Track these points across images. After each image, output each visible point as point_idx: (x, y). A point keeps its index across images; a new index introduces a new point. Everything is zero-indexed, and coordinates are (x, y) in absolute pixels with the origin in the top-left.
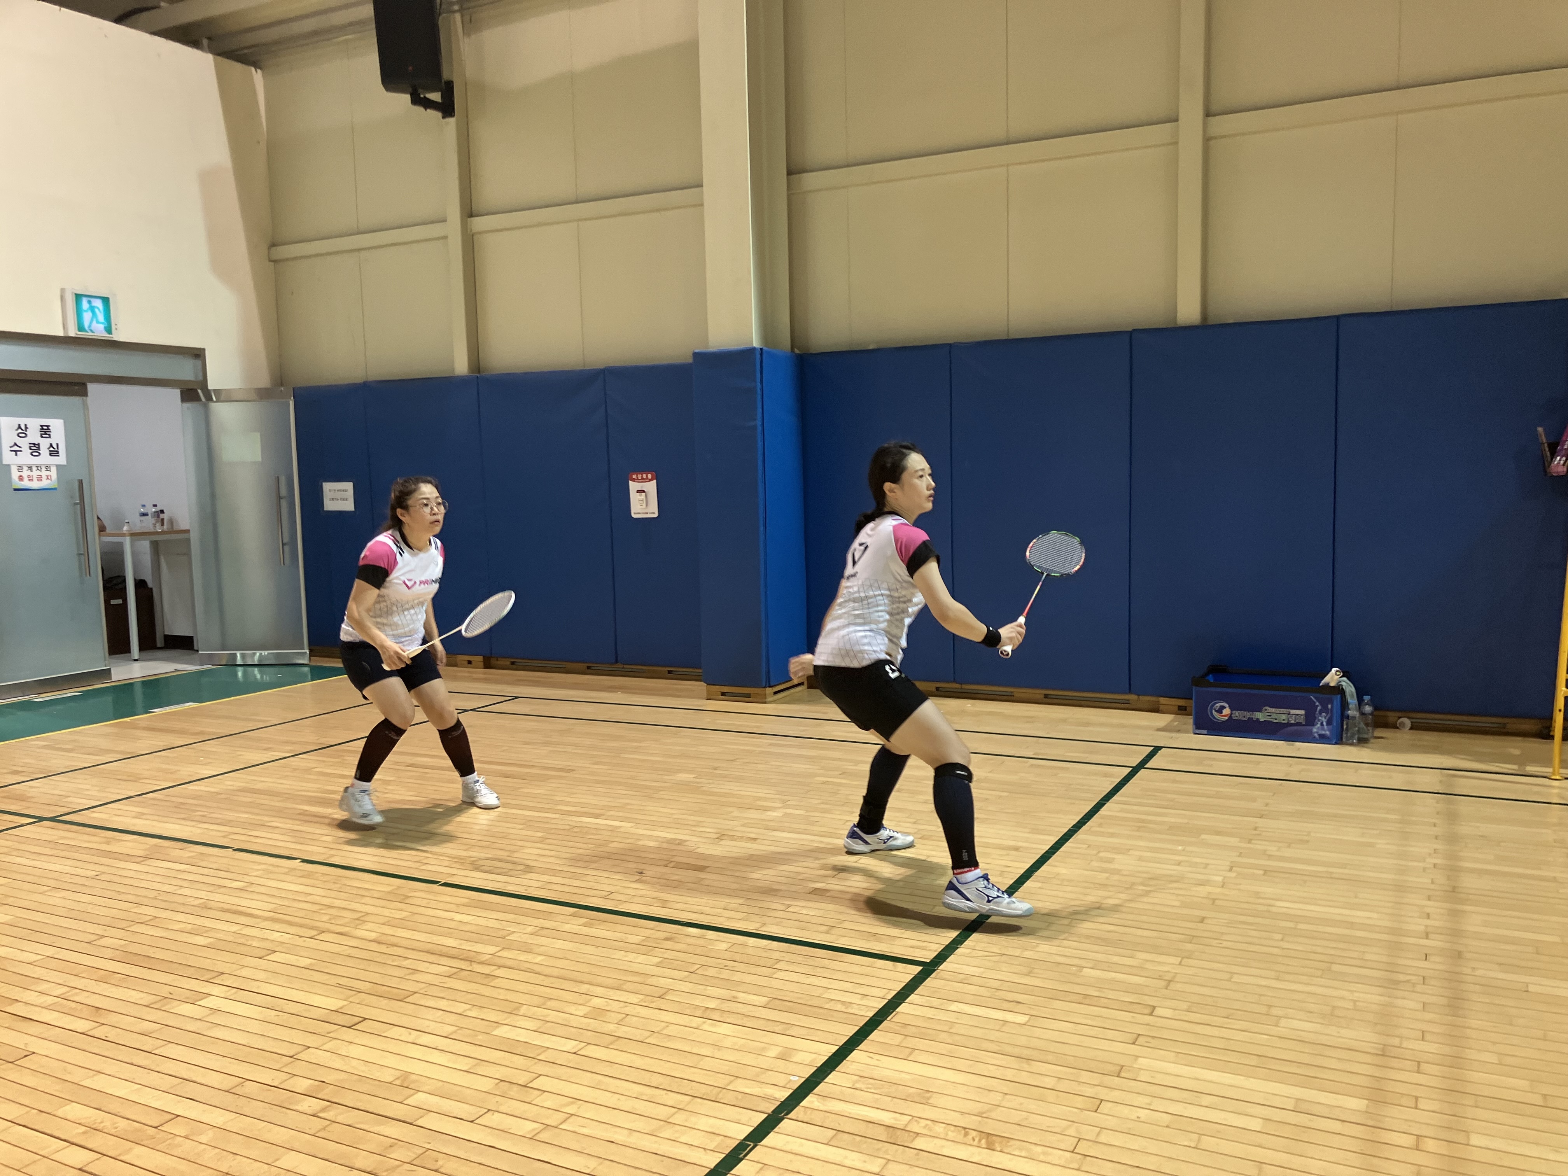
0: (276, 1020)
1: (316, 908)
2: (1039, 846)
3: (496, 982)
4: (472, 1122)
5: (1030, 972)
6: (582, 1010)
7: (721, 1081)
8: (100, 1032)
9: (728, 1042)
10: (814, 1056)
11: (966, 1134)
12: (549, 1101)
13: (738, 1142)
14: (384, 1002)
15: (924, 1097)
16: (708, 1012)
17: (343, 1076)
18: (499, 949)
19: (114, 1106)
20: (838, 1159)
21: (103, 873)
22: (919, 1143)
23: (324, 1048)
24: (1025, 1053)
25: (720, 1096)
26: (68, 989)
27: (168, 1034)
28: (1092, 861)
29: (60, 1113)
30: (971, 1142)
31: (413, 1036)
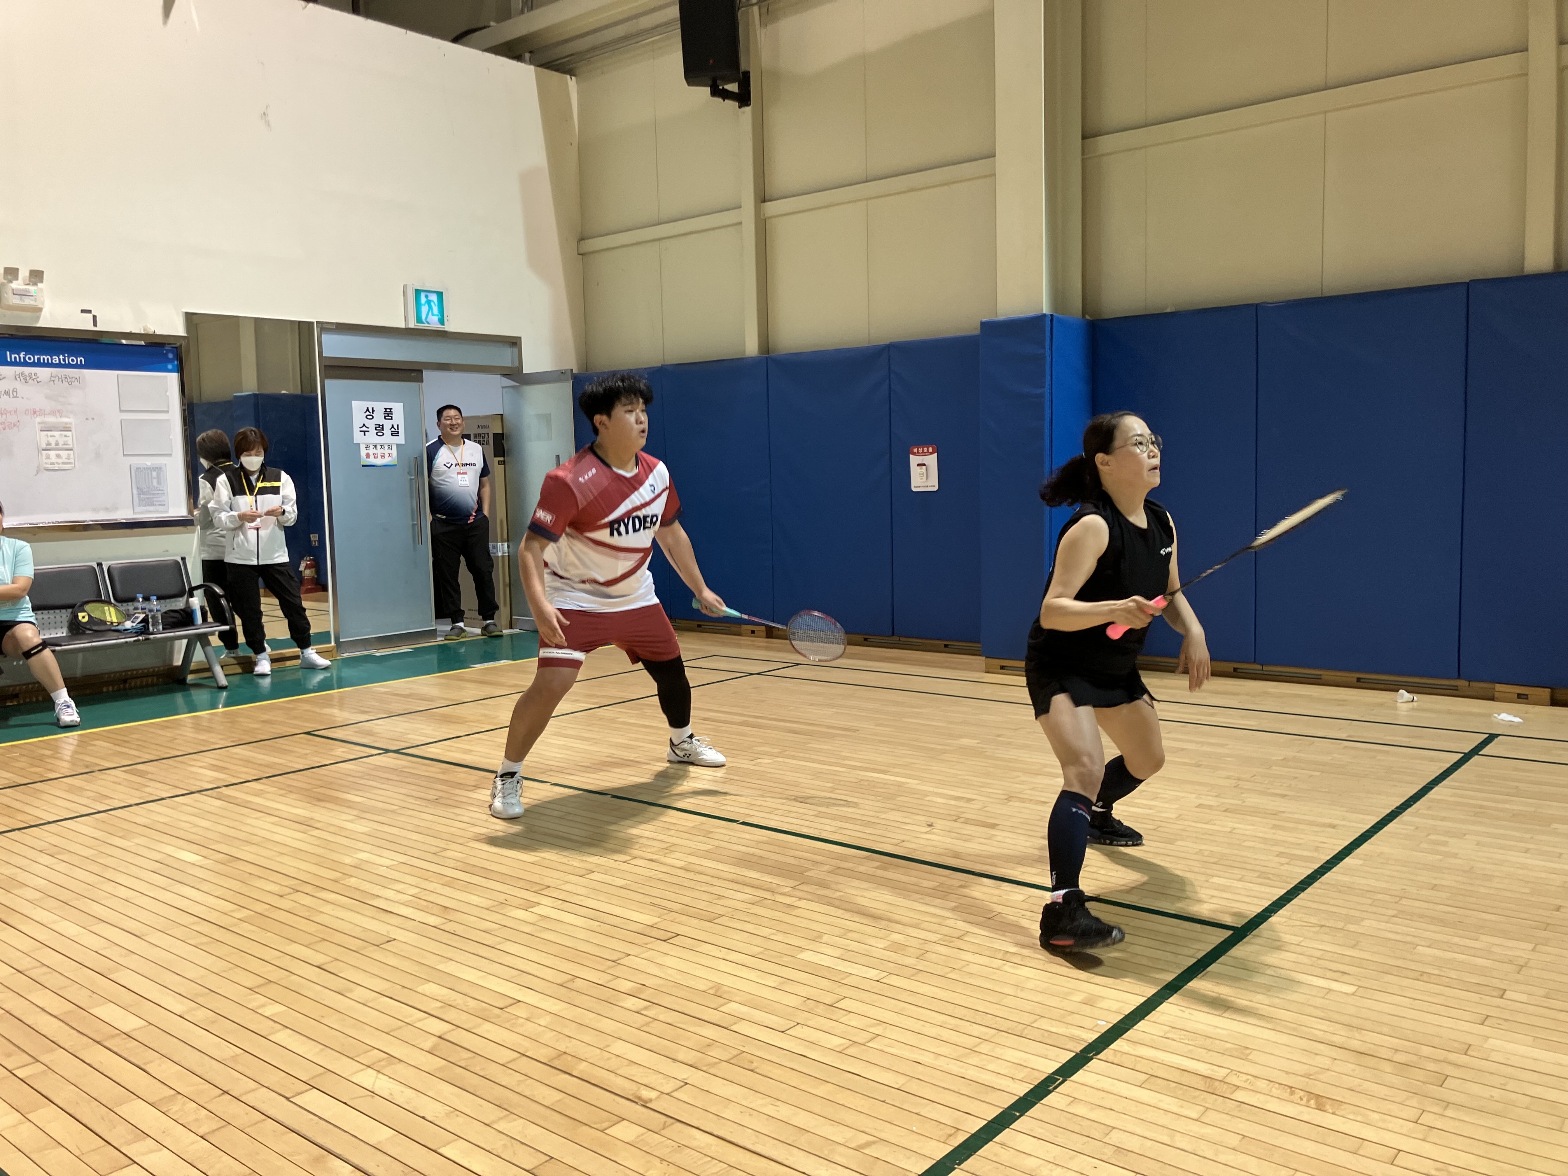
0: (598, 930)
2: (1359, 825)
3: (797, 912)
4: (783, 1032)
5: (1355, 945)
6: (883, 944)
7: (1027, 1019)
8: (450, 927)
9: (1030, 985)
10: (1123, 1004)
11: (1292, 1093)
12: (855, 1021)
13: (1047, 1075)
14: (695, 922)
15: (1243, 1052)
16: (1008, 955)
17: (661, 982)
18: (799, 883)
19: (464, 988)
20: (1152, 1102)
21: (441, 797)
22: (1240, 1096)
23: (643, 956)
24: (1355, 1022)
25: (1026, 1032)
26: (421, 890)
27: (505, 933)
28: (1421, 842)
29: (419, 989)
30: (1299, 1101)
31: (723, 953)
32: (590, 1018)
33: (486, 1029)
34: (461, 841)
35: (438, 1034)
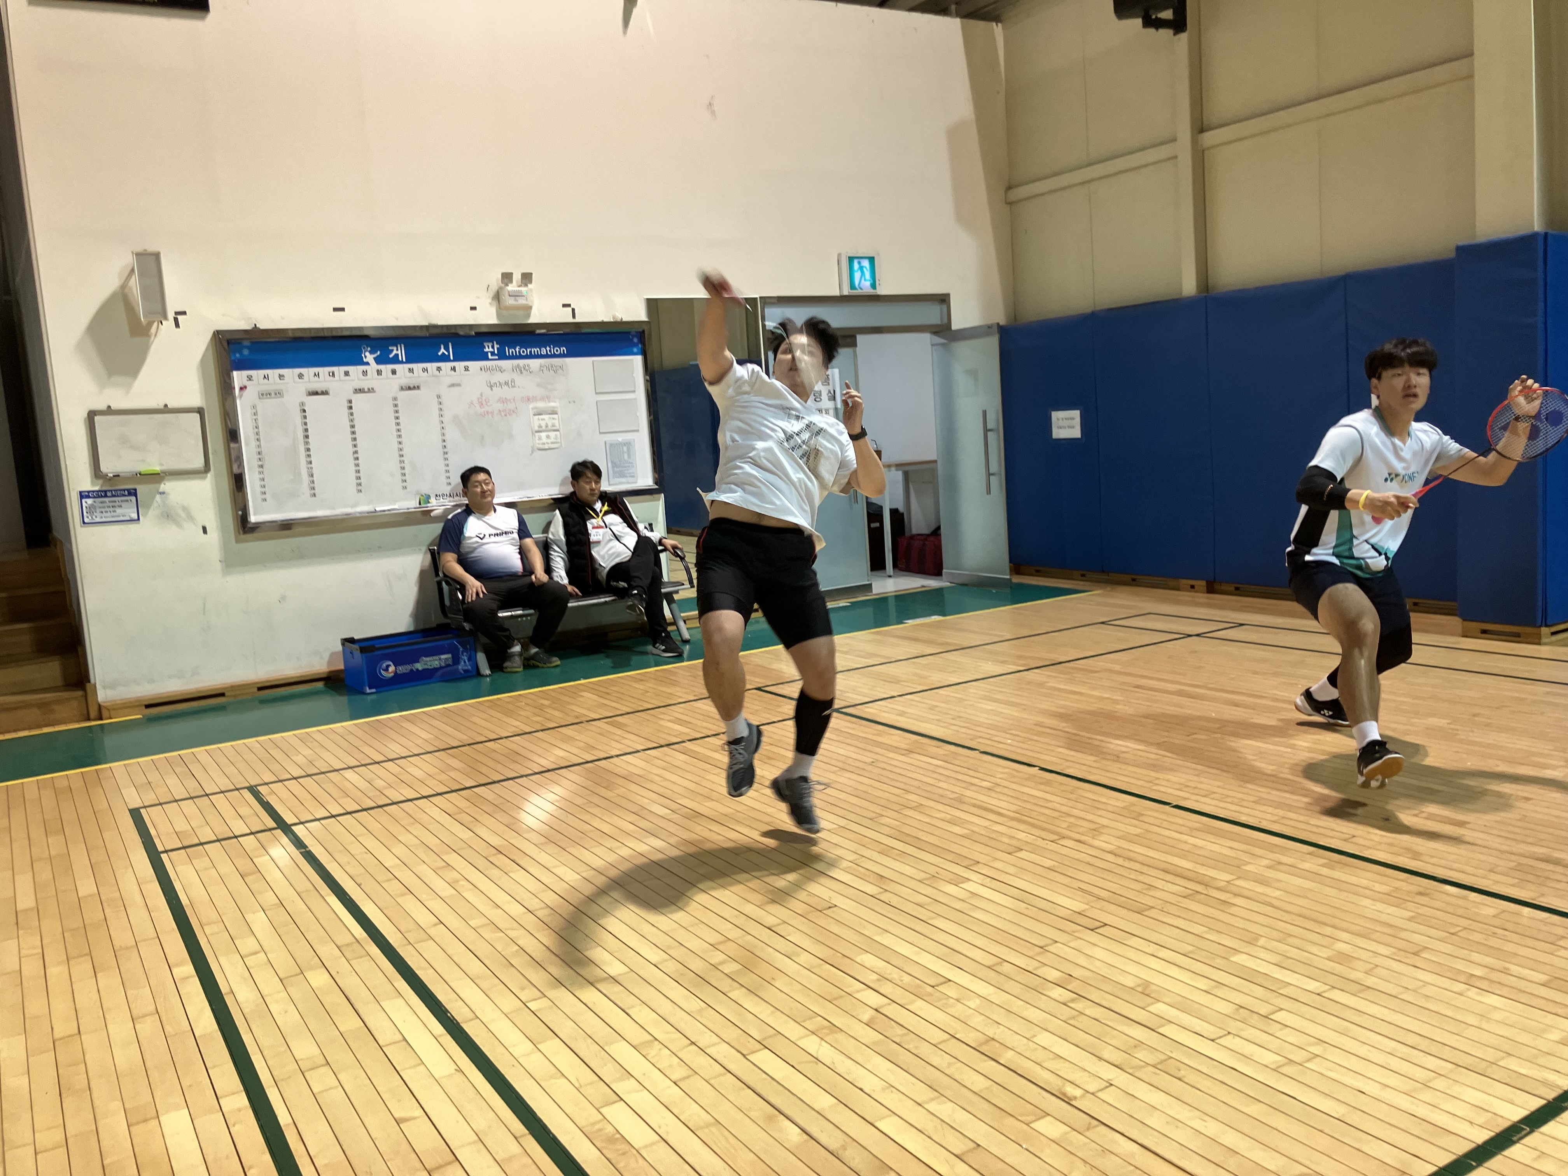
0: (1025, 912)
1: (1056, 814)
3: (1233, 910)
6: (1325, 953)
7: (1490, 1055)
8: (885, 897)
12: (1292, 1038)
13: (1512, 1123)
14: (1121, 911)
16: (1474, 979)
17: (1088, 973)
18: (1235, 877)
19: (899, 961)
21: (877, 760)
23: (1070, 944)
25: (1491, 1072)
26: (858, 856)
27: (938, 908)
29: (858, 959)
31: (1152, 948)
32: (1017, 1005)
33: (918, 1005)
34: (897, 807)
35: (875, 1007)
